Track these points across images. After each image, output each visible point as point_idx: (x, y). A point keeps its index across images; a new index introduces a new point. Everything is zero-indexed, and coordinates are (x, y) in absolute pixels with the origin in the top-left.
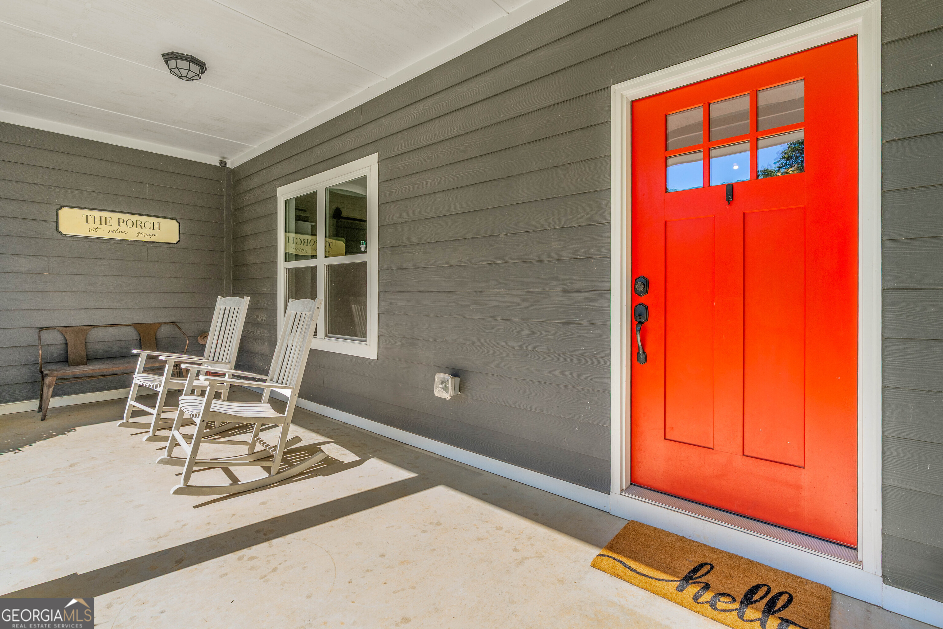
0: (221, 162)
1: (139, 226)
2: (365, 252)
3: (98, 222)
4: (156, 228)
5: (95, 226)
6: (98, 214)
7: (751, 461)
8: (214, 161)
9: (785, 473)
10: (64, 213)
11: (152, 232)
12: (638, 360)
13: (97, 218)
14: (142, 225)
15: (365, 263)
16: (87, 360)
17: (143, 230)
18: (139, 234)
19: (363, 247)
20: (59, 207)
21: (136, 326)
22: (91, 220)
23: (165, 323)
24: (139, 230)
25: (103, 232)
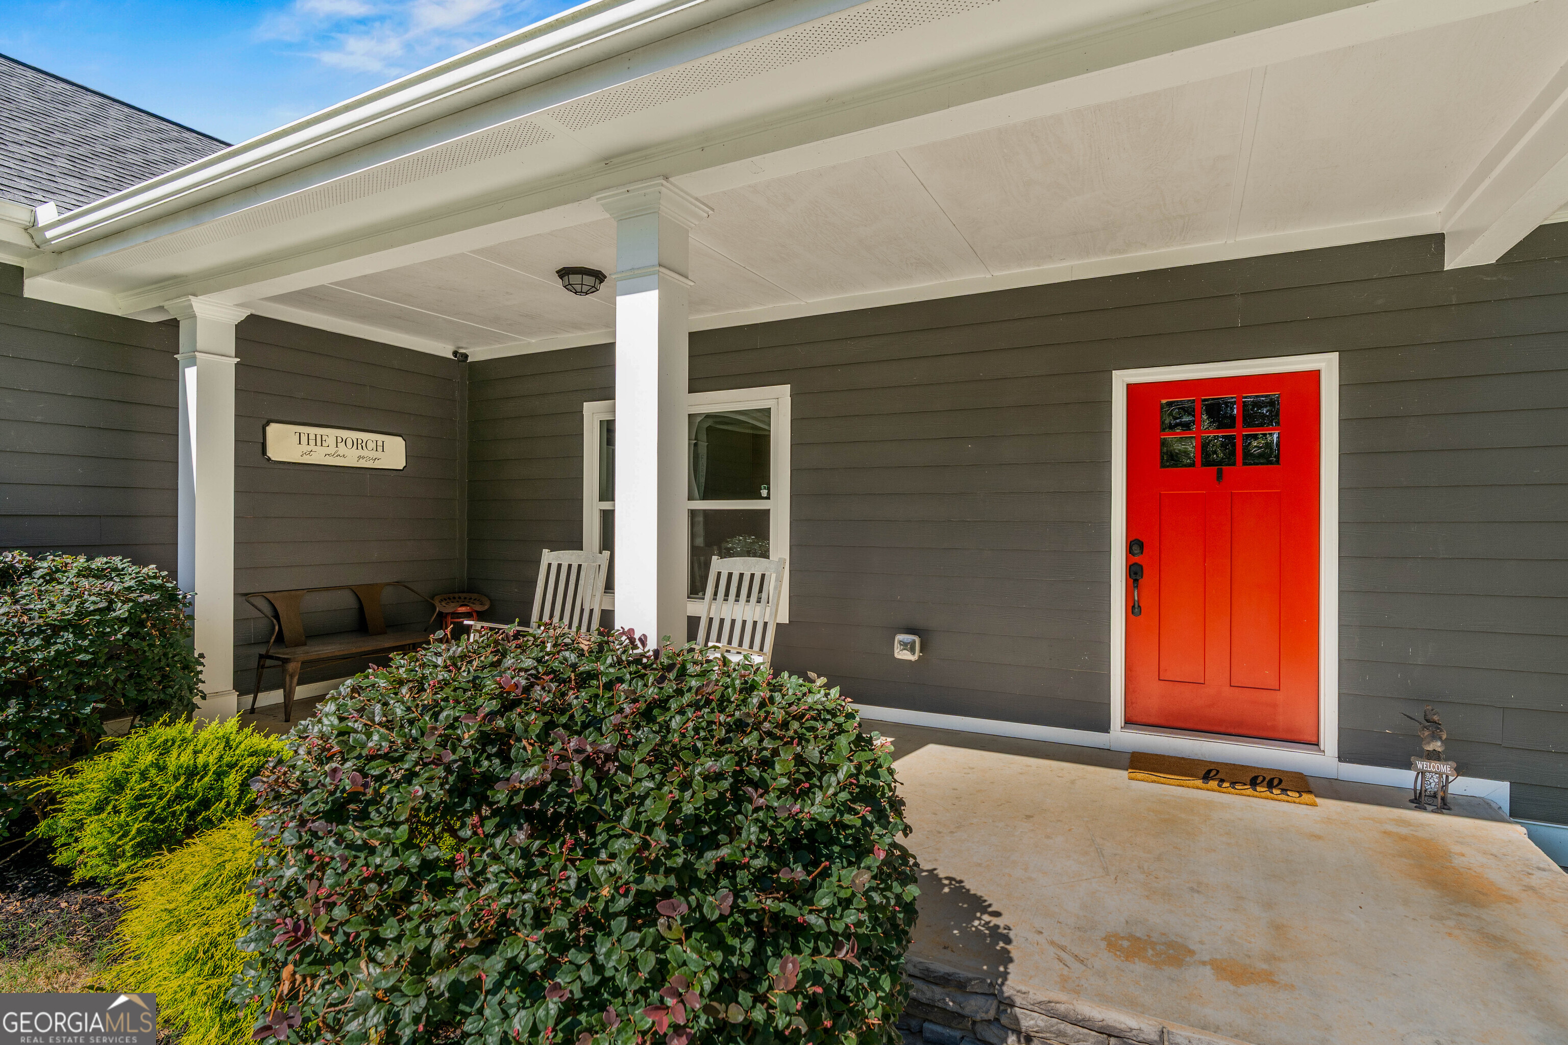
0: (455, 353)
1: (360, 446)
2: (768, 498)
3: (312, 442)
4: (380, 449)
5: (309, 448)
6: (313, 431)
7: (1237, 690)
8: (445, 350)
9: (1265, 696)
10: (273, 430)
11: (373, 454)
12: (1133, 613)
13: (312, 437)
14: (364, 444)
15: (767, 512)
16: (306, 637)
17: (364, 453)
18: (360, 457)
19: (764, 493)
20: (264, 422)
21: (352, 589)
22: (304, 439)
23: (388, 584)
24: (360, 452)
25: (319, 457)
